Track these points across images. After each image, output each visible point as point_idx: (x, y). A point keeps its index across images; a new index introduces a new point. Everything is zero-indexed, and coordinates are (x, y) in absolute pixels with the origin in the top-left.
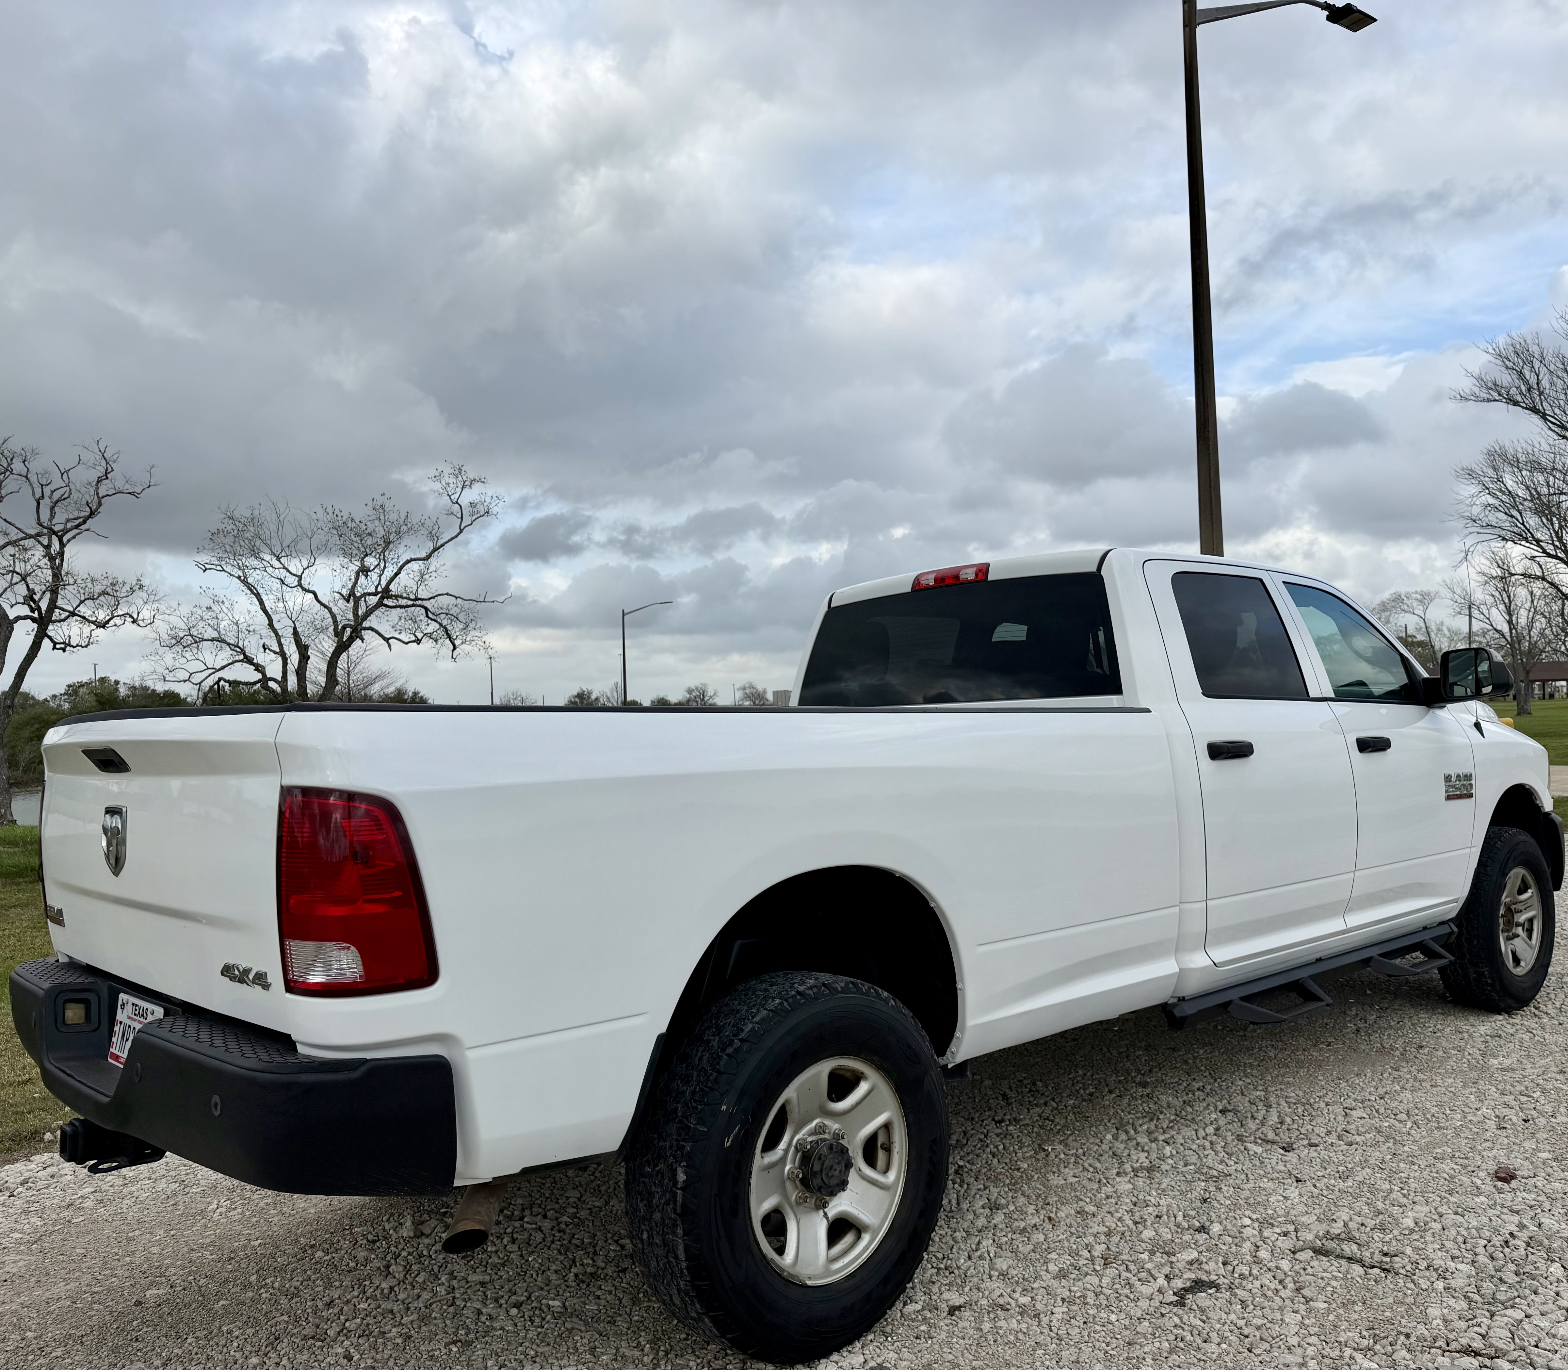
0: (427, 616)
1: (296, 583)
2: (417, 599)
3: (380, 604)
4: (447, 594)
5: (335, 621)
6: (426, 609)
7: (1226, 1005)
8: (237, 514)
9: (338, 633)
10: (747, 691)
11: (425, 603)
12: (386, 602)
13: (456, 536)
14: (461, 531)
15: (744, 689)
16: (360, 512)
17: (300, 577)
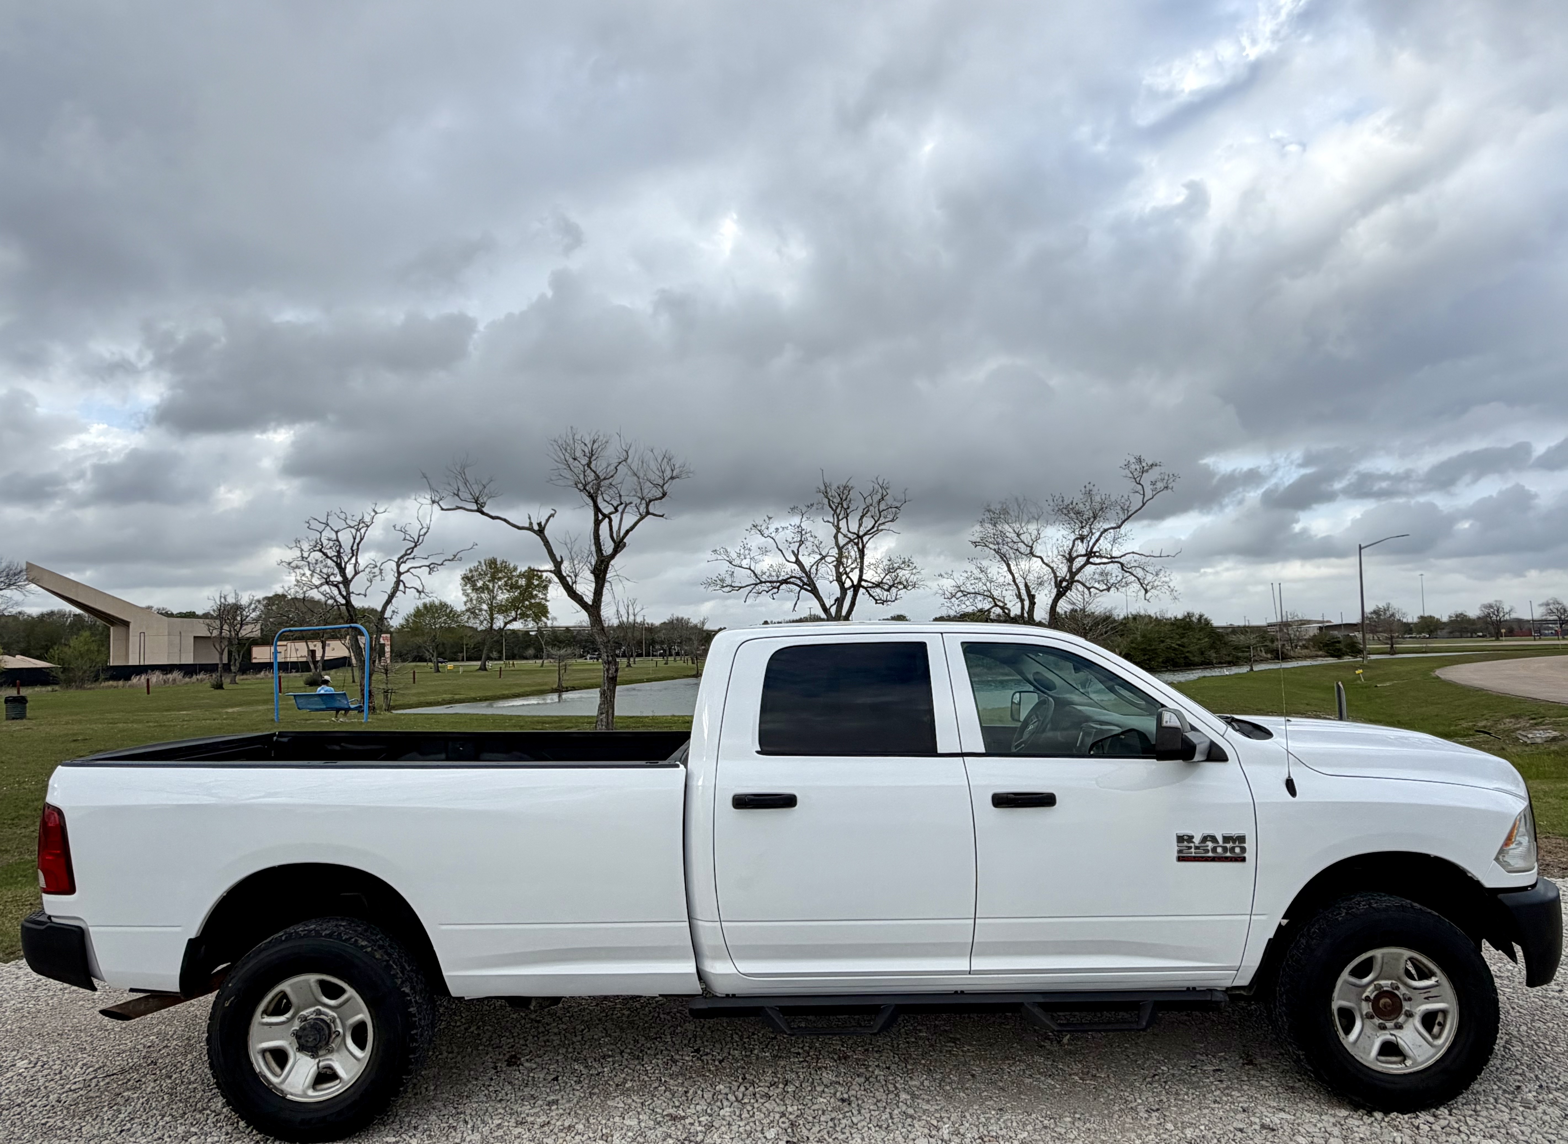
0: (1123, 569)
1: (1028, 551)
2: (1112, 558)
3: (1088, 562)
4: (1133, 553)
5: (1056, 577)
6: (1122, 565)
7: (761, 1009)
8: (992, 508)
9: (1058, 584)
10: (1551, 607)
11: (1121, 560)
12: (1091, 560)
13: (1140, 509)
14: (1144, 504)
15: (1548, 604)
16: (1076, 497)
17: (1032, 547)
